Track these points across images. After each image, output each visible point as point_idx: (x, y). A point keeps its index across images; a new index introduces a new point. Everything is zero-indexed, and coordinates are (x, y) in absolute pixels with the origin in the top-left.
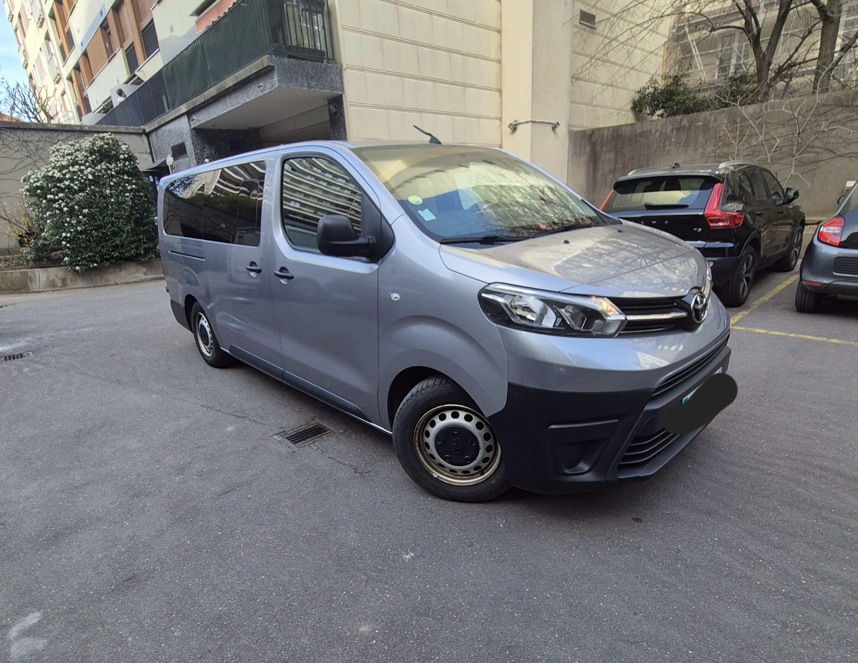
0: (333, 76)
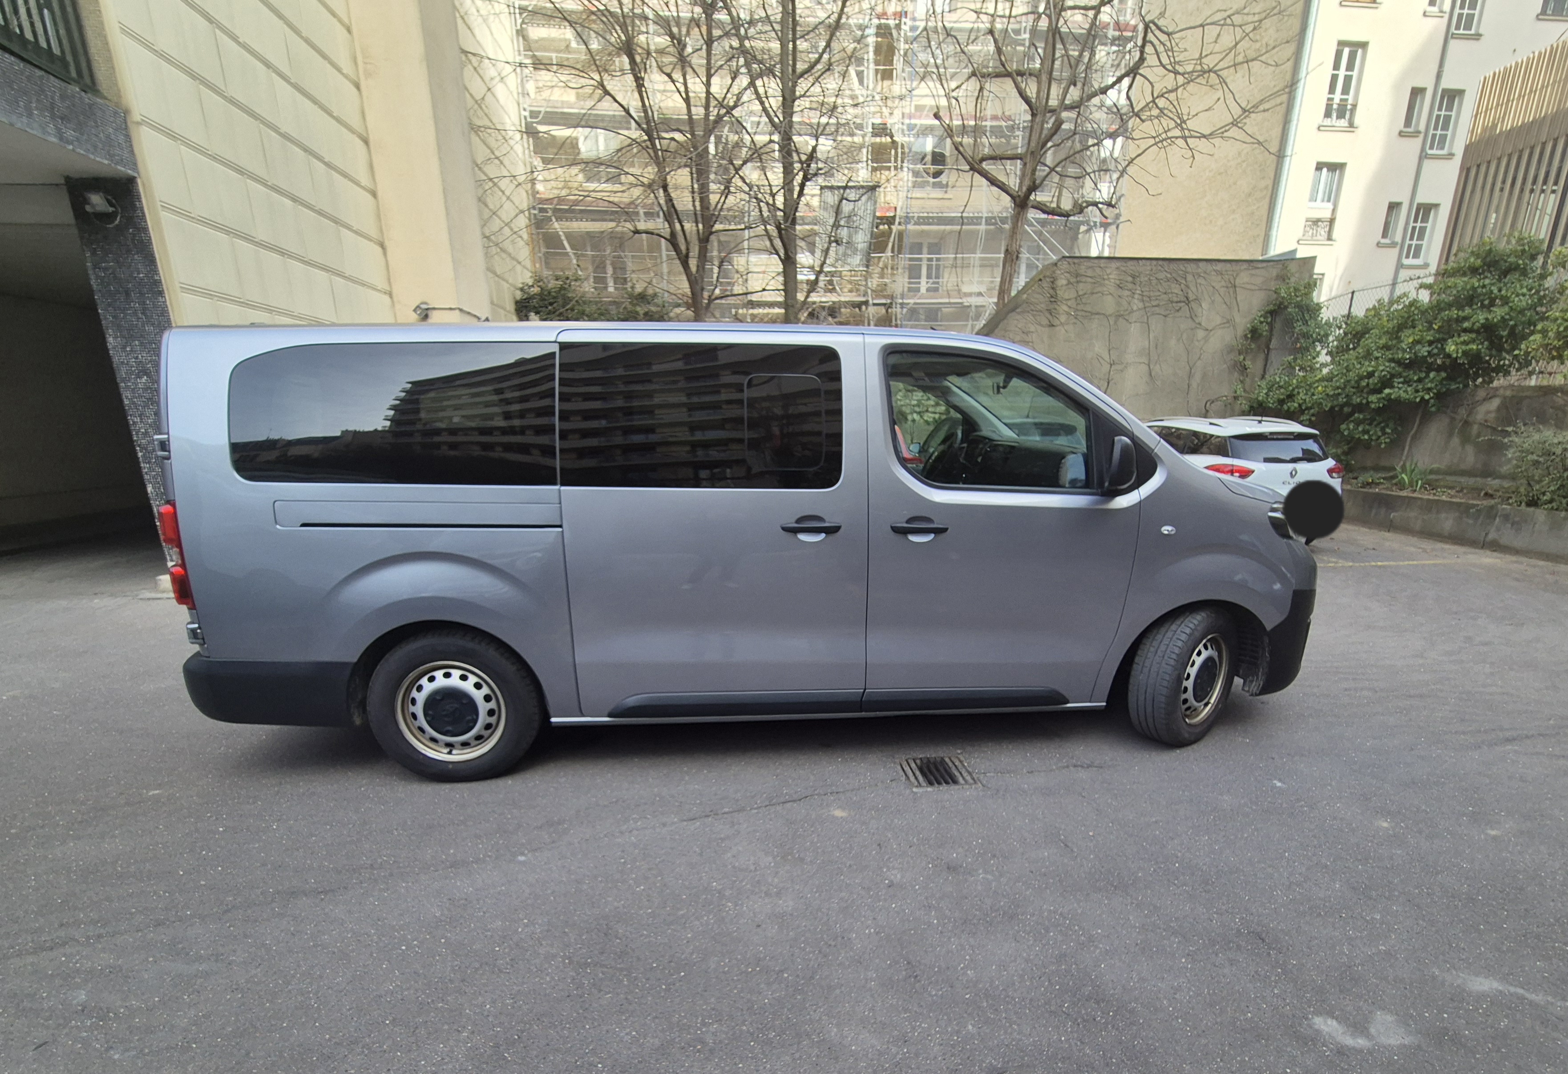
0: (111, 130)
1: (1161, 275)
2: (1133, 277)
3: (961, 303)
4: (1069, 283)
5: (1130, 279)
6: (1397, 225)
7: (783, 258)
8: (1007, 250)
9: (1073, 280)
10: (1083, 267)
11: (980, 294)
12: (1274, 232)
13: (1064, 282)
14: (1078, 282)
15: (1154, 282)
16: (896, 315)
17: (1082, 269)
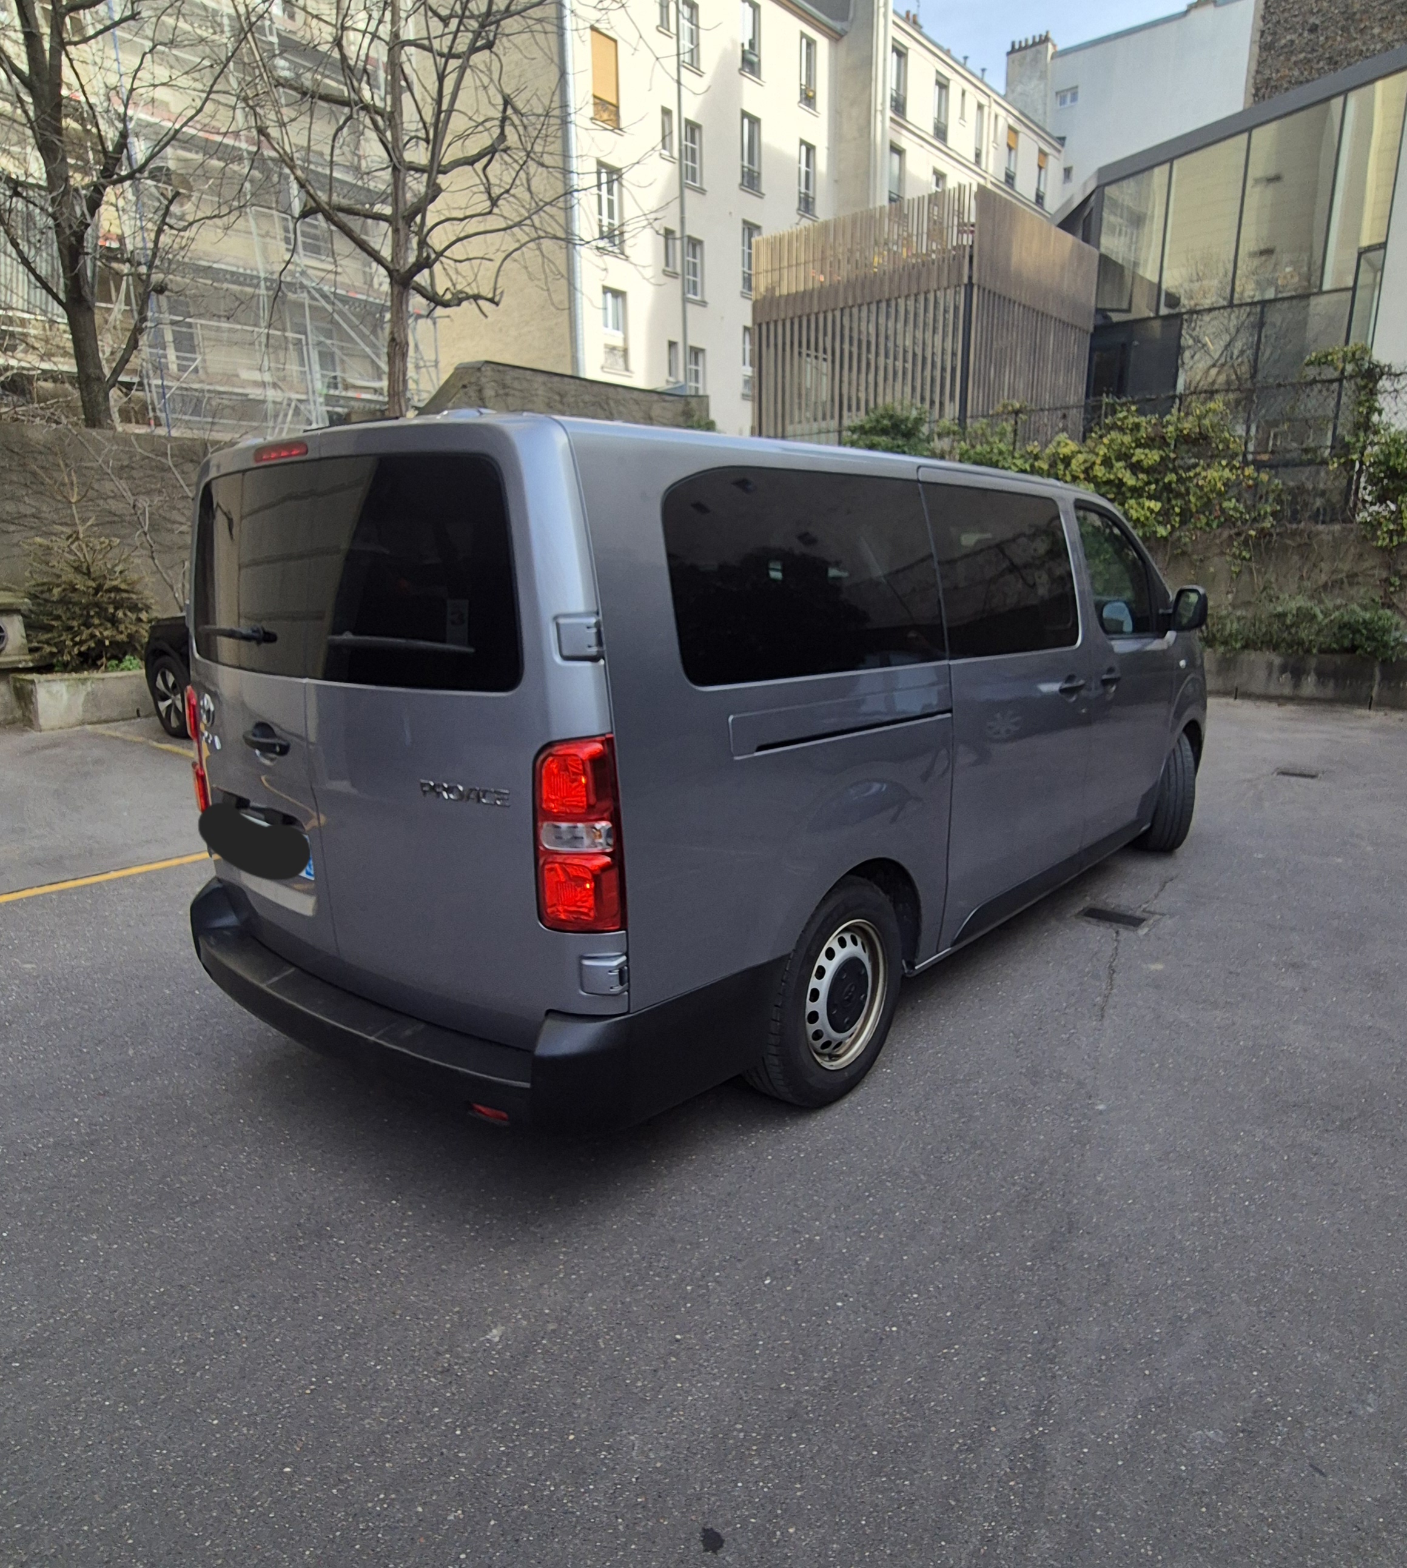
1: (587, 398)
2: (561, 396)
3: (246, 395)
4: (497, 395)
5: (557, 398)
6: (677, 364)
7: (64, 300)
8: (393, 340)
9: (501, 392)
10: (508, 377)
11: (263, 384)
12: (580, 355)
13: (493, 393)
14: (507, 395)
15: (581, 405)
16: (152, 403)
17: (508, 380)
